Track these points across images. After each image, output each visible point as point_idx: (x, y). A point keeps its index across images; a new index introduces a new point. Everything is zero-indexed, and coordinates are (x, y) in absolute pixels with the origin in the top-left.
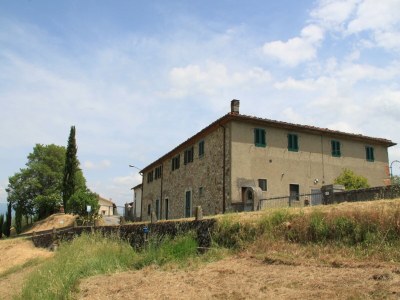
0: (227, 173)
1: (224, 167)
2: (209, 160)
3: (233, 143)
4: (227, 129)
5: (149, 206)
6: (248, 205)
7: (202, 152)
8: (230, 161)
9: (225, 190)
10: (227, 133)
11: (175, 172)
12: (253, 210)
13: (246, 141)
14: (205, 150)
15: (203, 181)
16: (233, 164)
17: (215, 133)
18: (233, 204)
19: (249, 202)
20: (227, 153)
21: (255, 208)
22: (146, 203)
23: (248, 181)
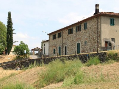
0: (99, 36)
1: (98, 34)
2: (90, 30)
3: (102, 25)
4: (99, 19)
5: (54, 50)
6: (109, 48)
7: (86, 27)
8: (100, 32)
9: (99, 43)
10: (99, 20)
11: (71, 35)
12: (111, 50)
13: (107, 24)
14: (87, 26)
15: (86, 39)
16: (102, 33)
17: (93, 20)
18: (102, 48)
19: (109, 47)
20: (99, 28)
21: (112, 49)
22: (52, 49)
23: (108, 39)
